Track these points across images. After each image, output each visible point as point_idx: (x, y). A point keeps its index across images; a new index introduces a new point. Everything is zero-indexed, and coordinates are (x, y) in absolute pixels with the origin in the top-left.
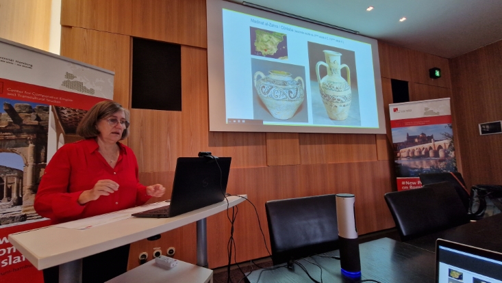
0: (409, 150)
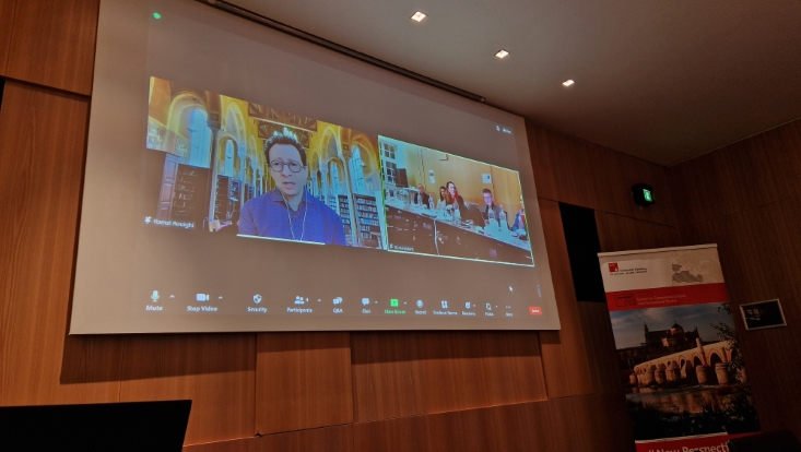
0: (654, 368)
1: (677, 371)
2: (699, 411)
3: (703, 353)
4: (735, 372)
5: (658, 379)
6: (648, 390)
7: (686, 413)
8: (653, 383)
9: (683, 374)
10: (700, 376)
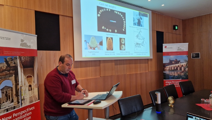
1: (174, 68)
2: (177, 75)
3: (180, 65)
4: (186, 68)
5: (170, 69)
6: (168, 71)
7: (174, 76)
8: (169, 70)
9: (175, 68)
10: (179, 69)
